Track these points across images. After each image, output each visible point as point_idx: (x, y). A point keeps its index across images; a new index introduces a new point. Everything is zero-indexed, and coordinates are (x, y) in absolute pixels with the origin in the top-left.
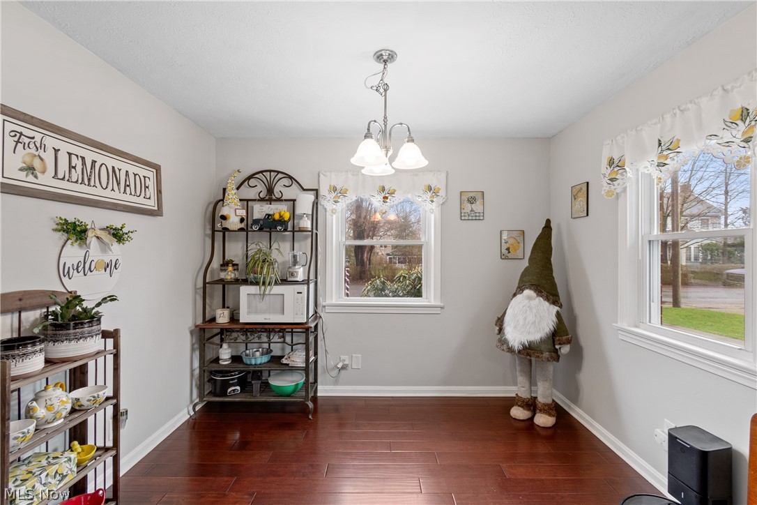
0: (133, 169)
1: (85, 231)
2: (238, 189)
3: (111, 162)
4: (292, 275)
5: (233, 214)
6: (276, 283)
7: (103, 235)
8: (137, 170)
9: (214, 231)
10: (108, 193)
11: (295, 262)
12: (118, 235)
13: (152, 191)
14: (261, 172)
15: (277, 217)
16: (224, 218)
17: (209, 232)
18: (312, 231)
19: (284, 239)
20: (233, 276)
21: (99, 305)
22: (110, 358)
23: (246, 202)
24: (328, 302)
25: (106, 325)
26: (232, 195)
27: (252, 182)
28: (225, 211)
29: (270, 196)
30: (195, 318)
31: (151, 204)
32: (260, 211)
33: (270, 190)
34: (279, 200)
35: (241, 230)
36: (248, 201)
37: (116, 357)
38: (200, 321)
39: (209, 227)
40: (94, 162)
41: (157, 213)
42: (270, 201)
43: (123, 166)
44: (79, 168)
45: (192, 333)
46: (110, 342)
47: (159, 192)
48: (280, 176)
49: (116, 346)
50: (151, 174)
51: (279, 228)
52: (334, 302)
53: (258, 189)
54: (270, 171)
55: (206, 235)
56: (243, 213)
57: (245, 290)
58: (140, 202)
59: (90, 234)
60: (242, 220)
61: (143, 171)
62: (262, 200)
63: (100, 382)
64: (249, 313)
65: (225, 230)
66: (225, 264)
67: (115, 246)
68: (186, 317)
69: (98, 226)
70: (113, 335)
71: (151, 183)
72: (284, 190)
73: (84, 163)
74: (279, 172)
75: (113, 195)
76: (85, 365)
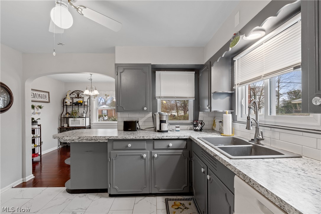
0: (43, 93)
1: (34, 107)
2: (70, 95)
3: (39, 93)
4: (82, 116)
5: (68, 101)
6: (78, 118)
7: (37, 107)
8: (44, 94)
9: (63, 105)
10: (38, 99)
11: (84, 113)
12: (40, 107)
13: (47, 98)
14: (76, 91)
15: (79, 102)
16: (66, 102)
17: (63, 106)
18: (87, 105)
19: (82, 107)
20: (68, 116)
21: (37, 120)
22: (39, 129)
23: (72, 98)
24: (93, 122)
25: (38, 124)
26: (68, 96)
27: (74, 93)
28: (66, 101)
29: (78, 97)
30: (59, 126)
31: (47, 100)
32: (75, 100)
33: (78, 95)
34: (80, 98)
35: (71, 105)
36: (73, 98)
37: (40, 129)
38: (60, 127)
39: (62, 104)
40: (35, 94)
41: (49, 102)
42: (78, 98)
43: (41, 93)
44: (33, 95)
45: (58, 129)
46: (39, 127)
47: (49, 98)
48: (81, 92)
49: (40, 127)
50: (47, 94)
51: (79, 105)
52: (95, 122)
53: (75, 95)
54: (78, 91)
55: (62, 106)
56: (71, 101)
57: (70, 119)
58: (45, 100)
59: (35, 107)
60: (71, 103)
61: (45, 94)
62: (76, 98)
63: (38, 134)
64: (71, 124)
65: (67, 105)
66: (67, 113)
67: (40, 109)
68: (57, 126)
69: (36, 106)
70: (40, 125)
71: (47, 96)
72: (82, 95)
73: (34, 94)
74: (80, 91)
75: (39, 99)
76: (35, 130)
